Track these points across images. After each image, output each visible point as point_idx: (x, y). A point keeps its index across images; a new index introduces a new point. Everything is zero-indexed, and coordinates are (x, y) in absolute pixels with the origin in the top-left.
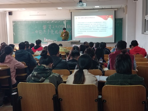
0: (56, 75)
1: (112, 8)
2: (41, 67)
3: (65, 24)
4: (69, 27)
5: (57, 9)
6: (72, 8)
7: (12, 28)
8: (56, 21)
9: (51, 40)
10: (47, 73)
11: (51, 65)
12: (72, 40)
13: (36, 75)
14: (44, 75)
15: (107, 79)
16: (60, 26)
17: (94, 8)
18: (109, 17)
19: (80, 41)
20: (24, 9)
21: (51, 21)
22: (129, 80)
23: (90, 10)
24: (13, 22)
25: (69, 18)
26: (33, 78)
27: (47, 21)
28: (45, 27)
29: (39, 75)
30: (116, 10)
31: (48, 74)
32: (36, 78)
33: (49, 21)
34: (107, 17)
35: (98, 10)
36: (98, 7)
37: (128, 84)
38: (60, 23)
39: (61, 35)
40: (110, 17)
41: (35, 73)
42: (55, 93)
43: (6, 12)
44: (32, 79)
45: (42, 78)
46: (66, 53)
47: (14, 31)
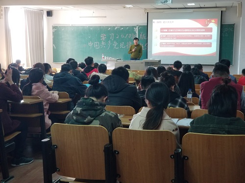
0: (110, 114)
1: (216, 7)
2: (88, 100)
3: (137, 33)
4: (143, 37)
5: (125, 7)
6: (148, 6)
7: (52, 37)
8: (122, 27)
9: (113, 59)
10: (96, 110)
11: (105, 99)
12: (148, 59)
13: (79, 112)
14: (92, 112)
15: (192, 123)
16: (128, 36)
17: (186, 7)
18: (211, 22)
19: (160, 61)
20: (71, 7)
21: (114, 27)
22: (227, 126)
23: (179, 10)
24: (53, 28)
25: (144, 22)
26: (75, 118)
27: (108, 27)
28: (103, 37)
29: (84, 113)
30: (224, 9)
31: (98, 112)
32: (79, 118)
33: (110, 27)
34: (208, 22)
35: (192, 10)
36: (193, 4)
37: (224, 132)
38: (129, 30)
39: (129, 50)
40: (213, 21)
41: (78, 109)
42: (108, 142)
43: (42, 10)
44: (73, 119)
45: (89, 117)
46: (135, 80)
47: (54, 42)
